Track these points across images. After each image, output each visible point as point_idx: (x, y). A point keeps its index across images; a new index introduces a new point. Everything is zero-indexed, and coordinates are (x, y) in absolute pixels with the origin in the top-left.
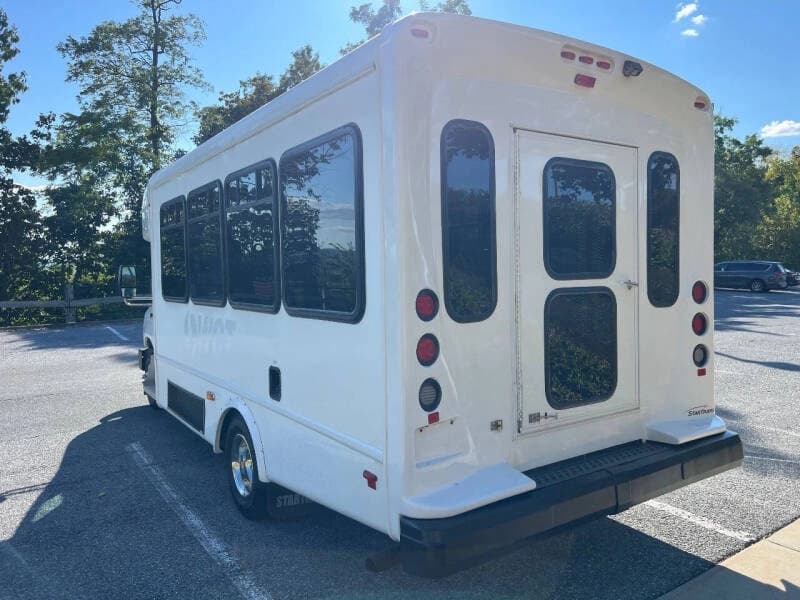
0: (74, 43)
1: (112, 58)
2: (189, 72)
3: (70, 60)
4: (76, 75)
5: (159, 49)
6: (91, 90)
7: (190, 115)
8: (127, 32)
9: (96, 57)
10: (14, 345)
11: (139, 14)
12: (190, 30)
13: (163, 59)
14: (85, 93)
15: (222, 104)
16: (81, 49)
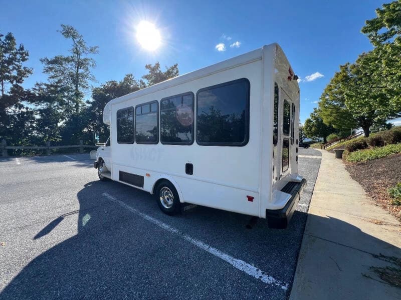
0: (47, 60)
1: (62, 68)
2: (90, 76)
3: (44, 66)
4: (47, 71)
5: (79, 67)
6: (53, 77)
7: (90, 90)
8: (67, 60)
9: (56, 66)
10: (28, 162)
11: (72, 55)
12: (91, 63)
13: (80, 71)
14: (50, 78)
15: (102, 87)
16: (49, 63)
